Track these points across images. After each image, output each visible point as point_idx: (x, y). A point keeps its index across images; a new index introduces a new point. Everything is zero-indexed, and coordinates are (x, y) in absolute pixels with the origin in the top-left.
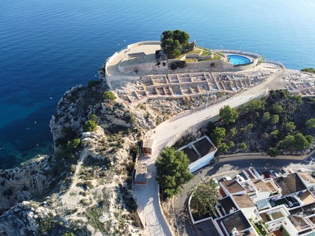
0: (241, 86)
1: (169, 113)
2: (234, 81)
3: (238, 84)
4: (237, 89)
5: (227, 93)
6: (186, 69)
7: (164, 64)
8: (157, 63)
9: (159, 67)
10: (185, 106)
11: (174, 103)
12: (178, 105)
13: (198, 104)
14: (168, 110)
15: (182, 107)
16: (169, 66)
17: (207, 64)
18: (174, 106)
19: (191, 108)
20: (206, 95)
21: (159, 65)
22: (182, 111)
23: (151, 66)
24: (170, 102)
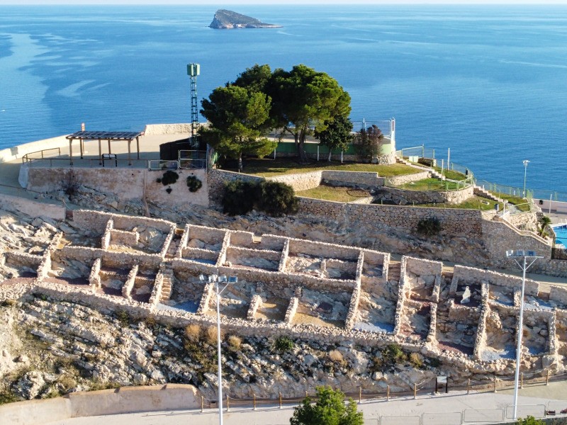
7: (193, 185)
8: (164, 175)
9: (169, 191)
10: (184, 362)
11: (140, 337)
12: (149, 352)
13: (254, 370)
14: (87, 359)
15: (168, 362)
16: (216, 194)
17: (400, 218)
18: (131, 352)
19: (205, 378)
20: (315, 344)
21: (172, 186)
22: (158, 381)
23: (139, 182)
24: (120, 330)
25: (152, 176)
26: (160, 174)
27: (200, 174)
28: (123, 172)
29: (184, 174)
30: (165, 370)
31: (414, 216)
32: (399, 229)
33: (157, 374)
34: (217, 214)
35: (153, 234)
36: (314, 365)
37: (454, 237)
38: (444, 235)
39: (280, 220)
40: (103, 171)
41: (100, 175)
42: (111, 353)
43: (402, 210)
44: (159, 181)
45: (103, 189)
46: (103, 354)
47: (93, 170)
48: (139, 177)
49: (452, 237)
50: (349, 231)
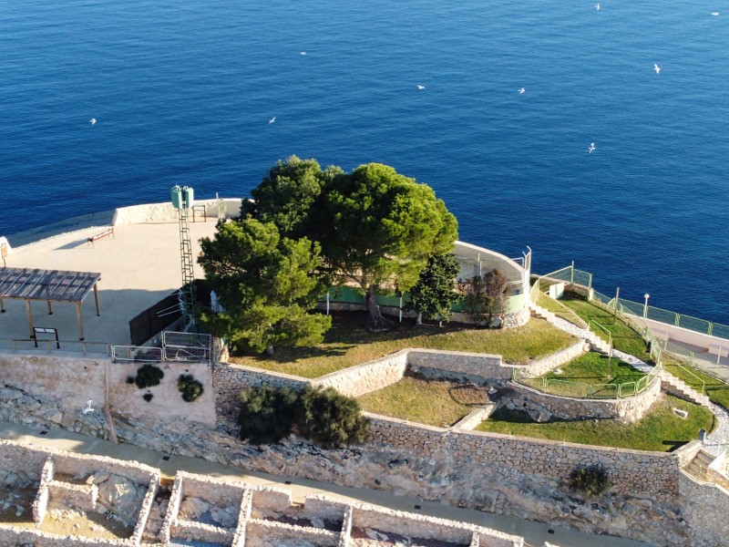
7: (189, 389)
8: (140, 371)
9: (148, 397)
16: (228, 405)
17: (541, 462)
21: (153, 390)
23: (97, 381)
25: (119, 372)
26: (133, 370)
27: (200, 371)
28: (68, 363)
29: (173, 370)
31: (565, 460)
32: (538, 479)
34: (230, 440)
35: (122, 489)
37: (631, 498)
38: (614, 494)
39: (337, 454)
40: (35, 361)
41: (29, 366)
43: (544, 449)
44: (130, 380)
45: (37, 391)
47: (17, 358)
48: (97, 372)
49: (627, 498)
50: (453, 477)
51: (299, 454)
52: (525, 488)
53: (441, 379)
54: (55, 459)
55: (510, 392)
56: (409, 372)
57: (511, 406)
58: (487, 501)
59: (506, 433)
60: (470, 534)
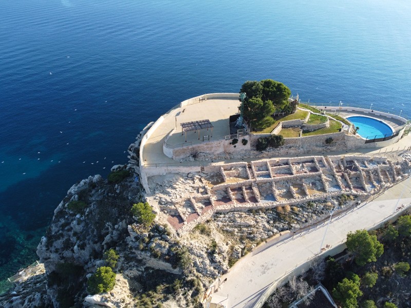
0: (379, 181)
1: (252, 239)
2: (368, 172)
3: (375, 177)
4: (374, 186)
5: (356, 196)
6: (282, 150)
7: (245, 142)
8: (233, 141)
9: (235, 147)
10: (281, 222)
11: (262, 217)
12: (268, 222)
13: (305, 218)
14: (250, 234)
15: (277, 224)
16: (253, 144)
17: (319, 140)
18: (262, 225)
19: (292, 226)
20: (319, 201)
21: (236, 144)
22: (277, 233)
23: (222, 146)
24: (254, 217)
25: (227, 142)
26: (231, 141)
27: (247, 137)
28: (215, 143)
29: (240, 139)
30: (277, 228)
31: (324, 138)
33: (275, 230)
34: (255, 152)
35: (240, 169)
36: (323, 209)
38: (333, 143)
39: (278, 149)
40: (207, 144)
41: (205, 146)
42: (257, 228)
44: (230, 144)
45: (207, 152)
46: (255, 230)
47: (202, 145)
48: (222, 144)
50: (302, 148)
51: (270, 151)
52: (317, 146)
53: (289, 127)
54: (223, 166)
55: (304, 126)
56: (283, 127)
57: (305, 129)
58: (309, 151)
59: (308, 136)
60: (314, 158)
